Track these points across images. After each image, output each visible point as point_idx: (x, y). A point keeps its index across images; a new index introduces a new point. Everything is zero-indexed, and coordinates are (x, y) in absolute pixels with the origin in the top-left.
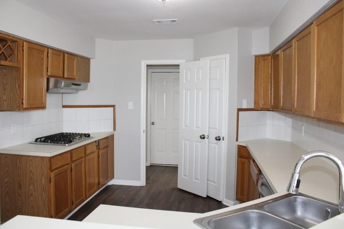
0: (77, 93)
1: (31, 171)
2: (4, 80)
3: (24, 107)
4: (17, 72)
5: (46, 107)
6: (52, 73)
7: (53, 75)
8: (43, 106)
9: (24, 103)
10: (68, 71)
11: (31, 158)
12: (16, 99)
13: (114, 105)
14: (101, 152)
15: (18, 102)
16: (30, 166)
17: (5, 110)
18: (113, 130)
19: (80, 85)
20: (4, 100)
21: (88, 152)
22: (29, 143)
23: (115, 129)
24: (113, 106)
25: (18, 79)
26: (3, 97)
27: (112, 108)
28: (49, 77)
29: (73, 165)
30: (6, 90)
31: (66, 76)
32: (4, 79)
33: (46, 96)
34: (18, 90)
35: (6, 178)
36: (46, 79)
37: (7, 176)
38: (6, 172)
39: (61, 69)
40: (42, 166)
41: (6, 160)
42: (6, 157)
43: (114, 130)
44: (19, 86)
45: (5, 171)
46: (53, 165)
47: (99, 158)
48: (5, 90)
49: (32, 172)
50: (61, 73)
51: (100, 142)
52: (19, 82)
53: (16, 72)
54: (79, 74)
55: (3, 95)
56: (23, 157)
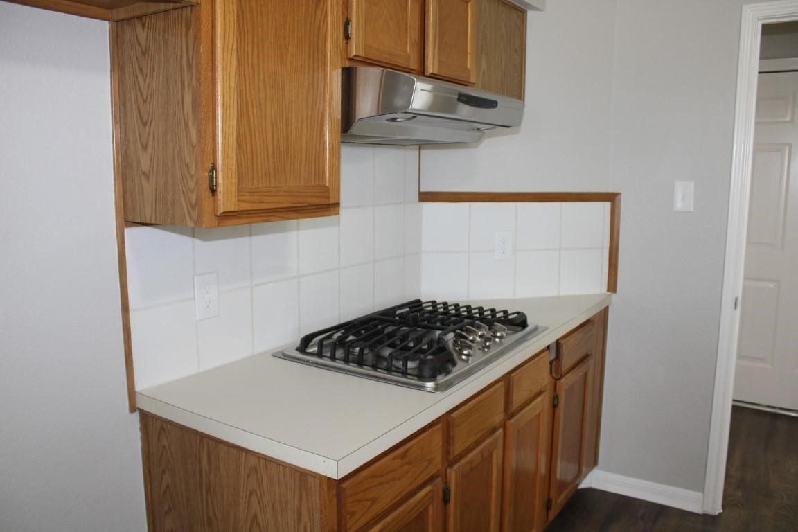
0: (477, 142)
1: (255, 517)
2: (140, 79)
3: (221, 210)
4: (188, 29)
5: (337, 204)
6: (367, 46)
7: (374, 55)
8: (324, 201)
9: (220, 189)
10: (442, 47)
11: (253, 461)
12: (187, 166)
13: (616, 191)
14: (565, 382)
15: (192, 185)
16: (251, 494)
17: (148, 222)
18: (606, 289)
19: (491, 104)
20: (144, 174)
21: (518, 397)
22: (274, 356)
23: (612, 286)
24: (611, 198)
25: (190, 66)
26: (138, 161)
27: (608, 205)
28: (353, 64)
29: (453, 474)
30: (148, 126)
31: (431, 68)
32: (141, 70)
33: (336, 155)
34: (190, 124)
35: (167, 513)
36: (340, 71)
37: (170, 509)
38: (165, 492)
39: (412, 34)
40: (300, 515)
41: (164, 442)
42: (162, 428)
43: (609, 290)
44: (196, 105)
45: (164, 487)
46: (353, 513)
47: (557, 410)
48: (145, 124)
49: (258, 524)
50: (411, 51)
51: (564, 347)
52: (194, 82)
53: (184, 29)
54: (484, 65)
55: (139, 146)
56: (221, 446)
